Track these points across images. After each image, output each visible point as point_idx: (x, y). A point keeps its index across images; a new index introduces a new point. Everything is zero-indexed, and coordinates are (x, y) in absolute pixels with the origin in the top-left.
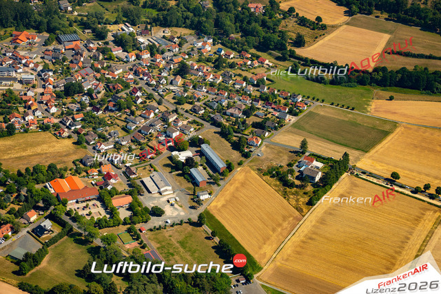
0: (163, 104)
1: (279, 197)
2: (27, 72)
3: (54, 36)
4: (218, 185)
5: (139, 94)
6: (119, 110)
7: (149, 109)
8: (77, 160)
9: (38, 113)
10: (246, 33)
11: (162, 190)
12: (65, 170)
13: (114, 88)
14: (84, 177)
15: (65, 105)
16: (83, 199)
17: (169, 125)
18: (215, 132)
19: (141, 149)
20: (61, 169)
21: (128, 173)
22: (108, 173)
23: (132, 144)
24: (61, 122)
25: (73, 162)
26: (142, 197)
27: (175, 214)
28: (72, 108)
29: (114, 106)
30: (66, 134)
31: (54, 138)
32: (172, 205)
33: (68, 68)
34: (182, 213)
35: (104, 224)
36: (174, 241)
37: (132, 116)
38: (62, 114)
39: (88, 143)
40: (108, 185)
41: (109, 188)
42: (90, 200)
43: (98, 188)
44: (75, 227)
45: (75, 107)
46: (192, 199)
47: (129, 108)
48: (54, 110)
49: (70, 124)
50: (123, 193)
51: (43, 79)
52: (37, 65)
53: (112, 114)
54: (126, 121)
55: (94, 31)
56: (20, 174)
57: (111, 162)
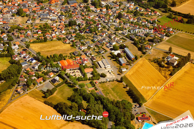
0: (110, 31)
1: (157, 71)
2: (54, 16)
3: (66, 1)
4: (131, 65)
5: (100, 26)
6: (91, 32)
7: (103, 32)
8: (72, 53)
9: (57, 33)
10: (149, 1)
11: (106, 66)
12: (66, 57)
13: (89, 23)
14: (74, 60)
15: (68, 30)
16: (73, 69)
17: (111, 39)
18: (131, 43)
19: (99, 49)
20: (64, 56)
21: (92, 59)
23: (95, 47)
24: (66, 37)
25: (70, 54)
26: (97, 69)
27: (111, 77)
28: (71, 31)
29: (89, 31)
30: (68, 42)
31: (63, 43)
32: (110, 73)
33: (71, 15)
34: (114, 77)
35: (80, 80)
36: (109, 88)
37: (96, 35)
38: (67, 33)
39: (77, 46)
40: (83, 63)
42: (75, 69)
43: (79, 65)
44: (68, 80)
45: (72, 31)
46: (119, 71)
47: (95, 32)
48: (64, 32)
49: (70, 38)
50: (90, 67)
51: (60, 19)
52: (58, 13)
53: (87, 34)
54: (93, 37)
56: (48, 57)
57: (86, 54)
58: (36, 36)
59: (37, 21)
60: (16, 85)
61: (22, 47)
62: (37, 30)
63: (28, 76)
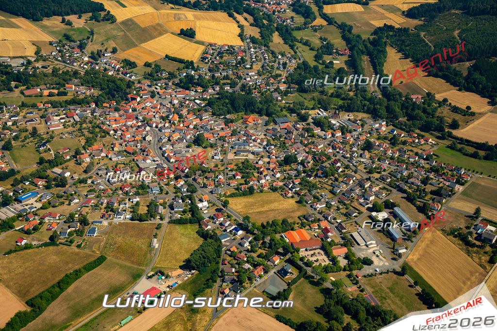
0: (358, 173)
1: (463, 254)
2: (256, 146)
3: (271, 119)
4: (412, 242)
5: (339, 164)
6: (326, 177)
7: (349, 177)
8: (301, 216)
9: (268, 178)
10: (411, 118)
11: (368, 243)
12: (294, 224)
13: (320, 159)
14: (308, 229)
15: (285, 172)
16: (311, 248)
17: (366, 190)
18: (402, 197)
19: (346, 209)
20: (291, 223)
21: (340, 228)
22: (326, 228)
23: (338, 204)
24: (284, 185)
25: (299, 217)
26: (353, 249)
27: (381, 264)
28: (291, 174)
29: (322, 174)
30: (290, 195)
31: (282, 198)
32: (377, 256)
33: (284, 143)
34: (387, 264)
35: (330, 270)
36: (384, 287)
37: (336, 182)
38: (285, 178)
39: (307, 202)
40: (327, 238)
41: (329, 240)
42: (315, 249)
43: (319, 239)
44: (309, 270)
45: (293, 173)
46: (392, 252)
47: (333, 176)
48: (278, 175)
49: (292, 187)
50: (339, 244)
51: (267, 151)
52: (262, 140)
53: (320, 180)
54: (332, 185)
55: (298, 115)
56: (263, 225)
57: (326, 218)
58: (234, 183)
59: (231, 156)
60: (219, 280)
61: (214, 204)
62: (234, 173)
63: (235, 262)
